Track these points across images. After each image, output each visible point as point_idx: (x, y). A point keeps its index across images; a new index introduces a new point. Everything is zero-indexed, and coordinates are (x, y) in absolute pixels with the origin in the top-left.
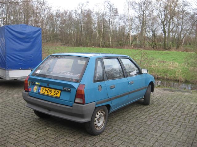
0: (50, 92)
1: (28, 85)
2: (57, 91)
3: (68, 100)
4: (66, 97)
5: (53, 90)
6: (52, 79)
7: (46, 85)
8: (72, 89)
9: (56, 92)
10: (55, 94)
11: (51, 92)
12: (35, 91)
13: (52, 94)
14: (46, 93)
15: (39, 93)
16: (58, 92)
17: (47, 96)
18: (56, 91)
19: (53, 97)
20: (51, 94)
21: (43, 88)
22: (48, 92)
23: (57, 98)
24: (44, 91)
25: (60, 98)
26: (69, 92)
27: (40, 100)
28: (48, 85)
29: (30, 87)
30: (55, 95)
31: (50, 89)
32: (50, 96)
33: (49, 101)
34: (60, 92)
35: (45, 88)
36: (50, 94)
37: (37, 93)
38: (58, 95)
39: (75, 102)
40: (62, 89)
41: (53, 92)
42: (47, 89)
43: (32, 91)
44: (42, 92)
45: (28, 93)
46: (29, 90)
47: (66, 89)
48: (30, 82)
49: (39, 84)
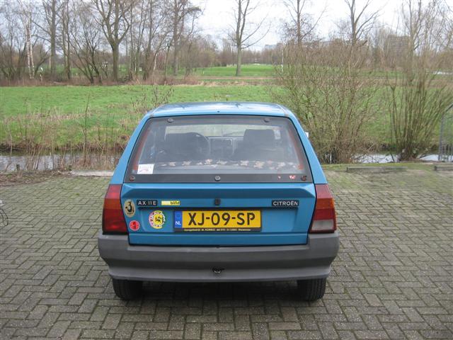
0: (222, 222)
1: (126, 211)
2: (248, 214)
3: (290, 230)
4: (281, 224)
5: (233, 214)
6: (217, 182)
7: (210, 202)
8: (301, 200)
9: (245, 218)
10: (241, 222)
11: (228, 220)
12: (157, 225)
13: (233, 224)
14: (208, 225)
15: (180, 231)
16: (251, 216)
17: (215, 232)
18: (245, 213)
19: (237, 232)
20: (229, 225)
21: (192, 213)
22: (215, 222)
23: (255, 231)
24: (198, 219)
25: (263, 231)
26: (295, 208)
28: (217, 202)
30: (245, 225)
31: (221, 213)
32: (227, 232)
33: (218, 246)
34: (257, 214)
35: (199, 214)
36: (226, 226)
37: (171, 230)
38: (255, 224)
39: (310, 232)
40: (270, 205)
41: (234, 218)
42: (208, 214)
43: (145, 229)
44: (192, 226)
45: (125, 238)
46: (131, 228)
47: (284, 203)
48: (133, 204)
49: (177, 203)
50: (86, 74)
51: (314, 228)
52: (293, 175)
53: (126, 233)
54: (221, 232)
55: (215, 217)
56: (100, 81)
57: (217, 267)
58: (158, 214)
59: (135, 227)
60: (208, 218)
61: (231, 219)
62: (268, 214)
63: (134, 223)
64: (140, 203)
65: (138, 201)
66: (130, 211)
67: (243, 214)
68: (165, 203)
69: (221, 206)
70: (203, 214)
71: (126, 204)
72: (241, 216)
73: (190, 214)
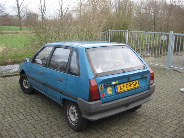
0: (129, 87)
1: (100, 89)
2: (135, 82)
5: (131, 83)
6: (125, 72)
7: (126, 80)
8: (148, 74)
9: (134, 84)
10: (134, 85)
11: (130, 86)
12: (110, 93)
13: (132, 87)
14: (126, 89)
15: (117, 93)
17: (128, 91)
18: (134, 82)
19: (134, 89)
21: (120, 85)
22: (127, 87)
23: (138, 88)
24: (122, 87)
25: (140, 87)
27: (121, 100)
28: (128, 79)
29: (102, 92)
30: (135, 86)
31: (128, 83)
33: (128, 96)
34: (137, 81)
37: (115, 94)
38: (137, 85)
39: (149, 85)
41: (132, 85)
42: (125, 85)
44: (121, 90)
46: (101, 96)
47: (144, 76)
48: (103, 86)
51: (150, 83)
52: (142, 66)
53: (99, 99)
54: (130, 91)
55: (127, 85)
58: (109, 88)
59: (103, 96)
60: (125, 86)
61: (131, 85)
62: (141, 81)
63: (103, 94)
64: (105, 85)
65: (104, 84)
66: (101, 89)
67: (134, 83)
70: (123, 85)
71: (100, 86)
72: (133, 83)
73: (120, 86)
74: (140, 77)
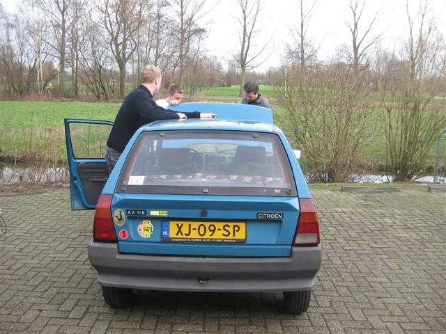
0: (208, 233)
1: (116, 220)
2: (234, 226)
3: (274, 242)
4: (265, 236)
5: (219, 225)
6: (205, 194)
7: (196, 213)
8: (285, 213)
9: (231, 229)
10: (227, 233)
11: (214, 231)
12: (146, 235)
13: (218, 235)
14: (194, 235)
15: (167, 240)
16: (236, 228)
17: (202, 242)
18: (231, 224)
19: (223, 243)
20: (214, 237)
21: (180, 223)
22: (202, 233)
23: (240, 242)
24: (185, 230)
25: (248, 242)
26: (279, 221)
28: (204, 213)
29: (121, 228)
30: (231, 236)
31: (207, 224)
32: (213, 242)
33: (204, 257)
34: (242, 226)
35: (186, 224)
36: (211, 237)
37: (158, 239)
38: (241, 235)
39: (294, 244)
40: (255, 218)
41: (219, 230)
42: (195, 225)
43: (134, 238)
44: (180, 236)
45: (114, 246)
46: (120, 236)
47: (269, 216)
48: (123, 214)
49: (164, 213)
50: (93, 91)
51: (298, 241)
52: (278, 189)
53: (116, 241)
54: (207, 243)
55: (202, 228)
56: (106, 98)
57: (203, 277)
58: (147, 224)
59: (124, 236)
60: (194, 229)
61: (216, 230)
62: (252, 226)
63: (124, 232)
64: (129, 212)
65: (127, 211)
66: (120, 220)
67: (229, 226)
68: (154, 213)
69: (208, 217)
70: (190, 225)
71: (116, 213)
72: (226, 228)
73: (177, 225)
74: (252, 215)
